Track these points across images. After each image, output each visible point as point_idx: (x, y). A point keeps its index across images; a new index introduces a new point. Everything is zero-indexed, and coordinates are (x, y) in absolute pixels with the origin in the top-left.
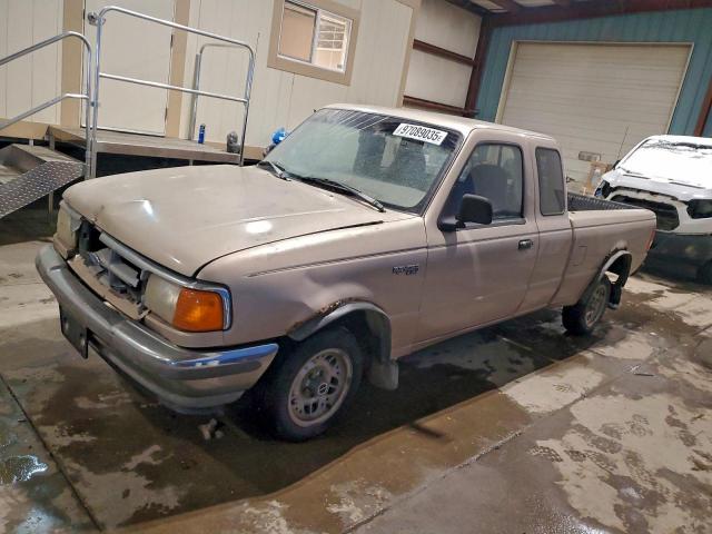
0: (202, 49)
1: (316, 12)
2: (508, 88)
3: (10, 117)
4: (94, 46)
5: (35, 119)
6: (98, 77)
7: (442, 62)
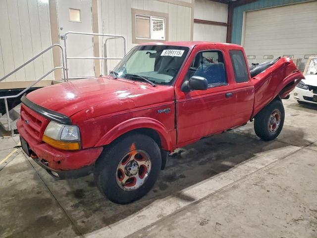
0: (106, 40)
1: (149, 17)
2: (245, 33)
3: (37, 80)
4: (64, 48)
5: (46, 79)
6: (66, 59)
7: (213, 27)
